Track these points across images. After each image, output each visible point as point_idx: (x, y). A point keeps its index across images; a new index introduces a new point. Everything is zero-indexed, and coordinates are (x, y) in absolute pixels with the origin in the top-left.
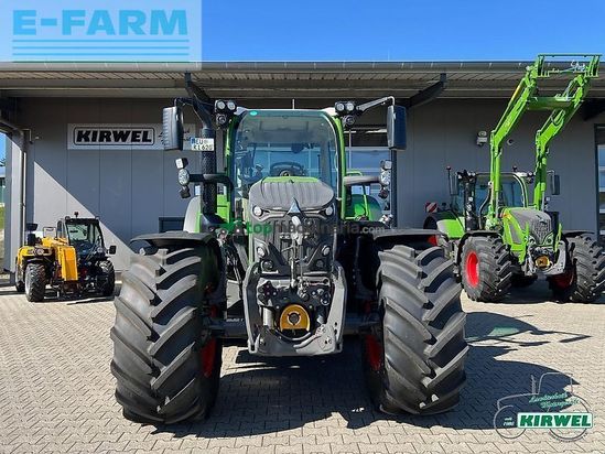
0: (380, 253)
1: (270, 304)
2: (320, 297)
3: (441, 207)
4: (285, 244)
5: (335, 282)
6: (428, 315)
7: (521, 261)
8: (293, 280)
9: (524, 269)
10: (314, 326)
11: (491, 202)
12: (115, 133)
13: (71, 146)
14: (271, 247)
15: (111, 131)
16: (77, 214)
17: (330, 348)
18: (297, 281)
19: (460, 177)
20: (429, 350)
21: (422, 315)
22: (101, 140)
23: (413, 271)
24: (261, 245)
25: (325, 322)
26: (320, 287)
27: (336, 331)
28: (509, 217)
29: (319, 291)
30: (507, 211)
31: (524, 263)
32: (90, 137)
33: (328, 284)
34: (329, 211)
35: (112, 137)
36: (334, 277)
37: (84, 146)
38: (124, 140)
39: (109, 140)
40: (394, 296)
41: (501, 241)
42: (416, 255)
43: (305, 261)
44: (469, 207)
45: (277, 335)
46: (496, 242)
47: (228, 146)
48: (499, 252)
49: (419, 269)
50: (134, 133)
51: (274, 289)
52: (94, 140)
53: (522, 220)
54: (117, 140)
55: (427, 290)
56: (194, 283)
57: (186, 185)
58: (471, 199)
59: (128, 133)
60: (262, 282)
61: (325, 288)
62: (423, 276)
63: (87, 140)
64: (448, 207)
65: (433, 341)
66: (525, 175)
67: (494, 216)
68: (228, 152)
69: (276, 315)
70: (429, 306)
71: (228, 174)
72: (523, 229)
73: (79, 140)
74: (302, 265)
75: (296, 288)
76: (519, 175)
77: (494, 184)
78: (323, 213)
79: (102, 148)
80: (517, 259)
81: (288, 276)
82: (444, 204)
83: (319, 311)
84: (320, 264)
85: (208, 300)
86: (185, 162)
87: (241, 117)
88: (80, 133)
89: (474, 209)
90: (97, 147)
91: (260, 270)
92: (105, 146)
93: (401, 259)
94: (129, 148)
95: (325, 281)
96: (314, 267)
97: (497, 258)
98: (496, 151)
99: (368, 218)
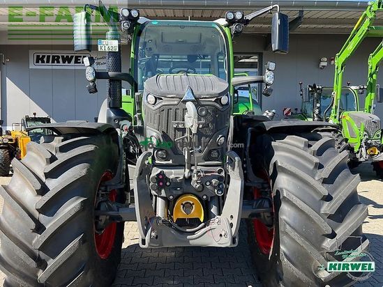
0: (273, 143)
1: (163, 193)
2: (215, 187)
3: (294, 112)
4: (179, 133)
5: (231, 172)
6: (328, 208)
7: (356, 150)
8: (187, 171)
9: (358, 156)
10: (208, 216)
11: (334, 107)
12: (63, 57)
13: (32, 66)
14: (165, 136)
15: (60, 55)
16: (35, 114)
17: (226, 242)
18: (192, 171)
19: (310, 89)
20: (328, 244)
21: (320, 208)
22: (53, 62)
23: (310, 161)
24: (154, 134)
25: (220, 213)
26: (214, 177)
27: (231, 225)
28: (348, 118)
29: (214, 181)
30: (345, 113)
31: (358, 152)
32: (45, 60)
33: (223, 174)
34: (224, 100)
35: (61, 60)
36: (229, 168)
37: (41, 66)
38: (69, 62)
39: (58, 62)
40: (290, 188)
41: (341, 135)
42: (310, 146)
43: (200, 151)
44: (317, 111)
45: (170, 225)
46: (338, 136)
47: (132, 50)
48: (340, 144)
49: (316, 160)
50: (77, 57)
51: (167, 179)
52: (48, 62)
53: (358, 120)
54: (64, 62)
55: (325, 181)
56: (84, 172)
57: (93, 81)
58: (318, 105)
59: (72, 57)
60: (155, 172)
61: (220, 178)
62: (320, 166)
63: (43, 62)
64: (299, 111)
65: (333, 236)
66: (358, 88)
67: (335, 117)
68: (132, 55)
69: (169, 205)
70: (328, 198)
71: (132, 74)
72: (359, 127)
73: (37, 62)
74: (197, 155)
75: (190, 178)
76: (353, 88)
77: (337, 93)
78: (218, 101)
79: (54, 67)
80: (353, 149)
81: (182, 166)
82: (296, 109)
83: (213, 202)
84: (215, 154)
85: (106, 186)
86: (91, 60)
87: (143, 25)
88: (38, 56)
89: (320, 112)
90: (50, 67)
91: (153, 159)
92: (56, 66)
93: (296, 149)
94: (73, 68)
95: (220, 172)
96: (208, 157)
97: (339, 148)
98: (340, 68)
99: (253, 113)
